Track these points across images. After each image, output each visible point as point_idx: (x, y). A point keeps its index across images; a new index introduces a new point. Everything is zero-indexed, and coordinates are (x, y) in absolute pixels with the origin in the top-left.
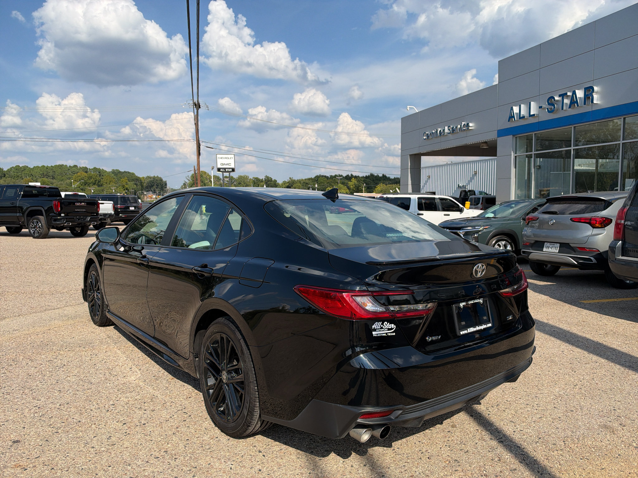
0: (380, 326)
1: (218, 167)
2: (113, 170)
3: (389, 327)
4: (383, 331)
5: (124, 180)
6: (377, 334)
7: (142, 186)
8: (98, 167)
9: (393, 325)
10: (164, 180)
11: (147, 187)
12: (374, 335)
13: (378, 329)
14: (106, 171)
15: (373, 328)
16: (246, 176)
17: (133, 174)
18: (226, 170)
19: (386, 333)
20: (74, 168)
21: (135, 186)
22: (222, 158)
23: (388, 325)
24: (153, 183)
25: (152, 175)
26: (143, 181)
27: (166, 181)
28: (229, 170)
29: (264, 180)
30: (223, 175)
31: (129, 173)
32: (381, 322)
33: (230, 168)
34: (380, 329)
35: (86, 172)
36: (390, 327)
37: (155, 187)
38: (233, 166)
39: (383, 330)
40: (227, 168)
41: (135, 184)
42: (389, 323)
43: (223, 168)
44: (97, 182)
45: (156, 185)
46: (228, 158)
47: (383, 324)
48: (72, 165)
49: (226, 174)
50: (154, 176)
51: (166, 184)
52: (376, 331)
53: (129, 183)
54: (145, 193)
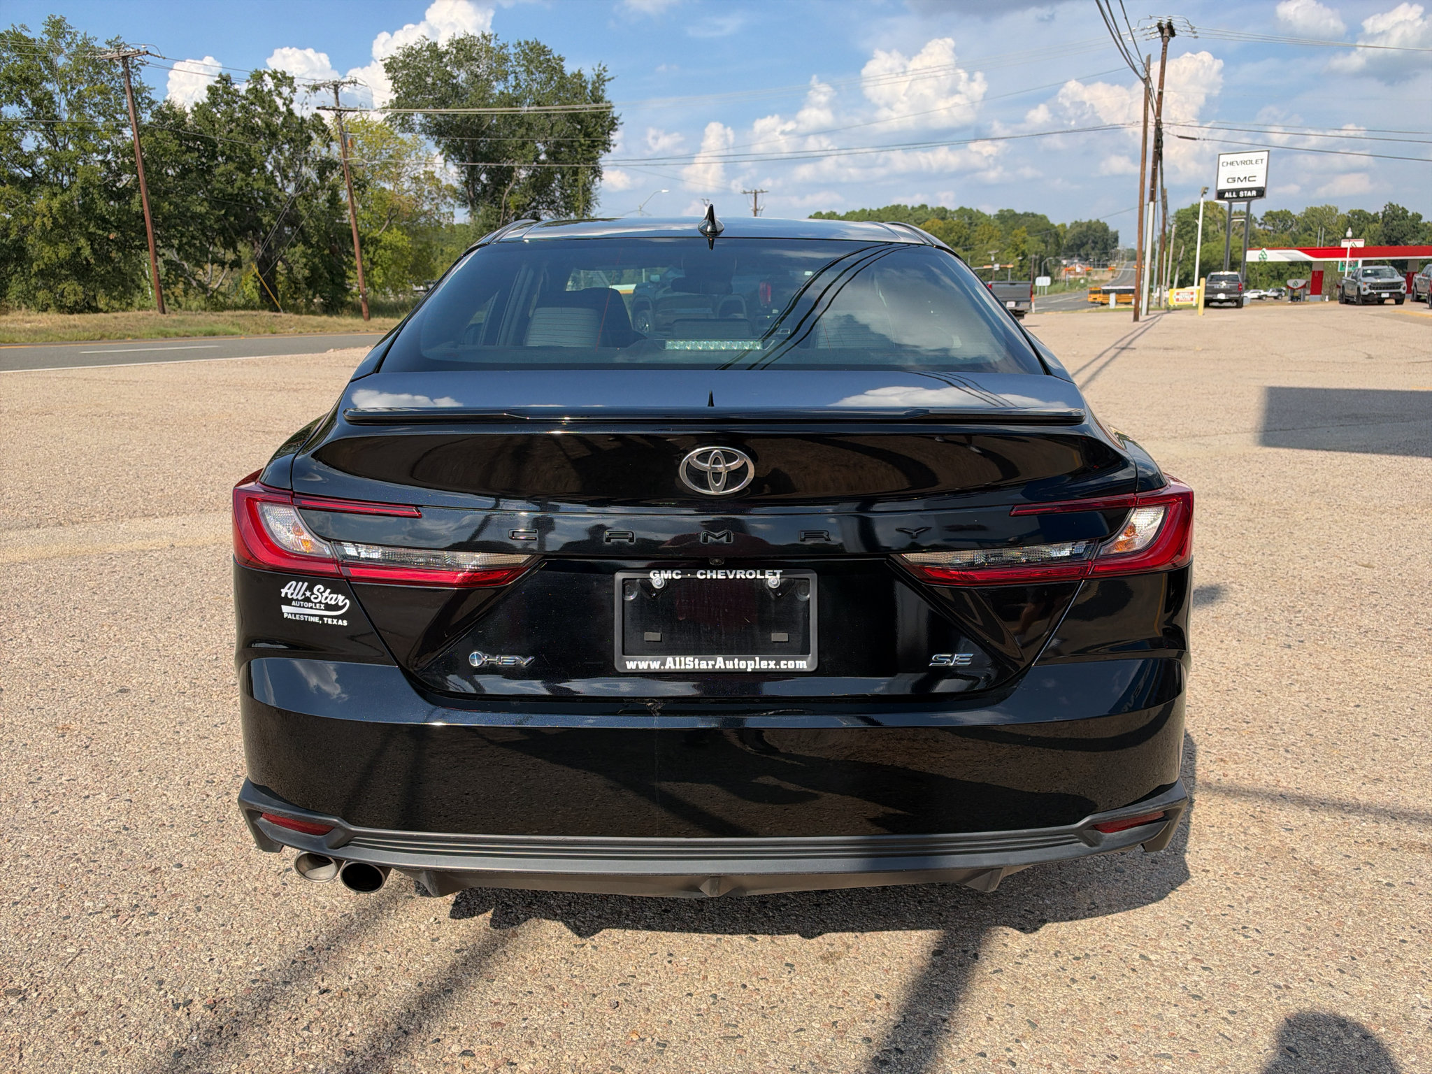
0: (304, 594)
1: (1219, 188)
2: (1001, 211)
3: (328, 601)
4: (311, 608)
5: (1021, 233)
6: (295, 614)
7: (1058, 245)
8: (967, 207)
9: (341, 597)
10: (1112, 229)
11: (1070, 248)
12: (285, 616)
13: (297, 600)
14: (983, 215)
15: (283, 595)
16: (1330, 209)
17: (1043, 218)
18: (1241, 194)
19: (321, 617)
20: (920, 212)
21: (1043, 246)
22: (1232, 163)
23: (326, 594)
24: (1085, 237)
25: (1085, 220)
26: (1062, 234)
27: (1117, 232)
28: (1249, 194)
29: (1381, 215)
30: (1230, 207)
31: (1034, 215)
32: (306, 584)
33: (1251, 189)
34: (303, 600)
35: (943, 219)
36: (333, 602)
37: (1088, 247)
38: (1260, 183)
39: (310, 605)
40: (1243, 190)
41: (1043, 241)
42: (328, 591)
43: (1231, 191)
44: (963, 239)
45: (1093, 242)
46: (1251, 162)
47: (310, 588)
48: (916, 206)
49: (1240, 206)
50: (1090, 221)
51: (1116, 240)
52: (290, 605)
53: (1029, 238)
54: (1064, 262)
